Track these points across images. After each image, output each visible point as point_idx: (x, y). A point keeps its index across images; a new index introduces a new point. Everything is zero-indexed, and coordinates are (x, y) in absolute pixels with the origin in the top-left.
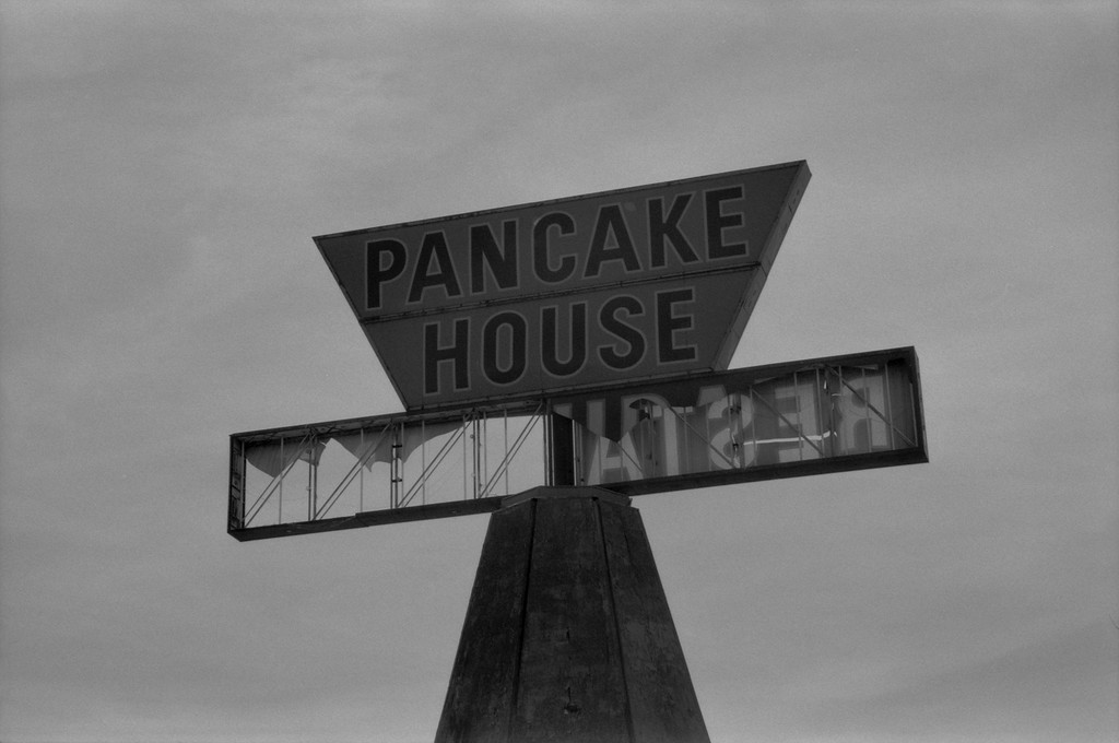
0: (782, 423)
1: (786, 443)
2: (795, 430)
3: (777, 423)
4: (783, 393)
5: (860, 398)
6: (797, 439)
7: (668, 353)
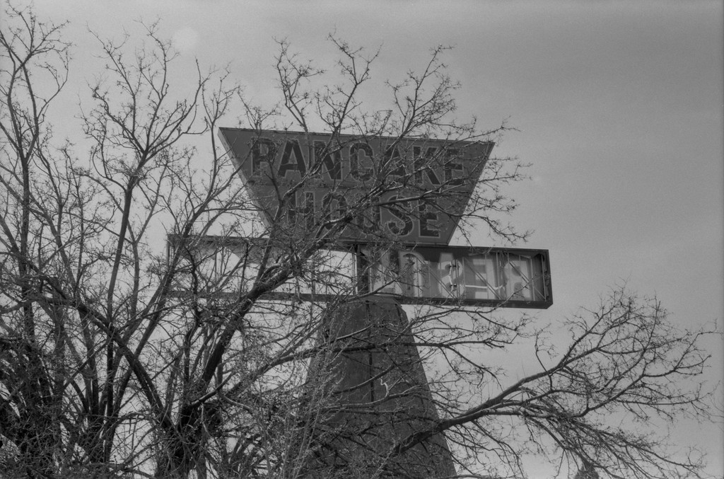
0: (477, 278)
1: (479, 289)
2: (484, 283)
3: (475, 277)
4: (477, 262)
5: (517, 271)
6: (486, 287)
7: (424, 232)
